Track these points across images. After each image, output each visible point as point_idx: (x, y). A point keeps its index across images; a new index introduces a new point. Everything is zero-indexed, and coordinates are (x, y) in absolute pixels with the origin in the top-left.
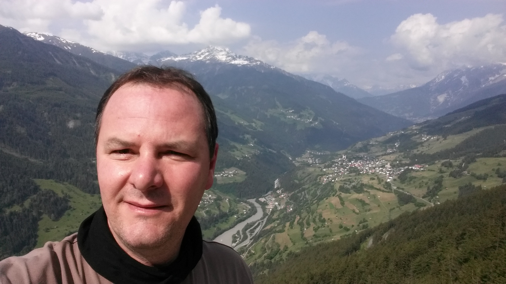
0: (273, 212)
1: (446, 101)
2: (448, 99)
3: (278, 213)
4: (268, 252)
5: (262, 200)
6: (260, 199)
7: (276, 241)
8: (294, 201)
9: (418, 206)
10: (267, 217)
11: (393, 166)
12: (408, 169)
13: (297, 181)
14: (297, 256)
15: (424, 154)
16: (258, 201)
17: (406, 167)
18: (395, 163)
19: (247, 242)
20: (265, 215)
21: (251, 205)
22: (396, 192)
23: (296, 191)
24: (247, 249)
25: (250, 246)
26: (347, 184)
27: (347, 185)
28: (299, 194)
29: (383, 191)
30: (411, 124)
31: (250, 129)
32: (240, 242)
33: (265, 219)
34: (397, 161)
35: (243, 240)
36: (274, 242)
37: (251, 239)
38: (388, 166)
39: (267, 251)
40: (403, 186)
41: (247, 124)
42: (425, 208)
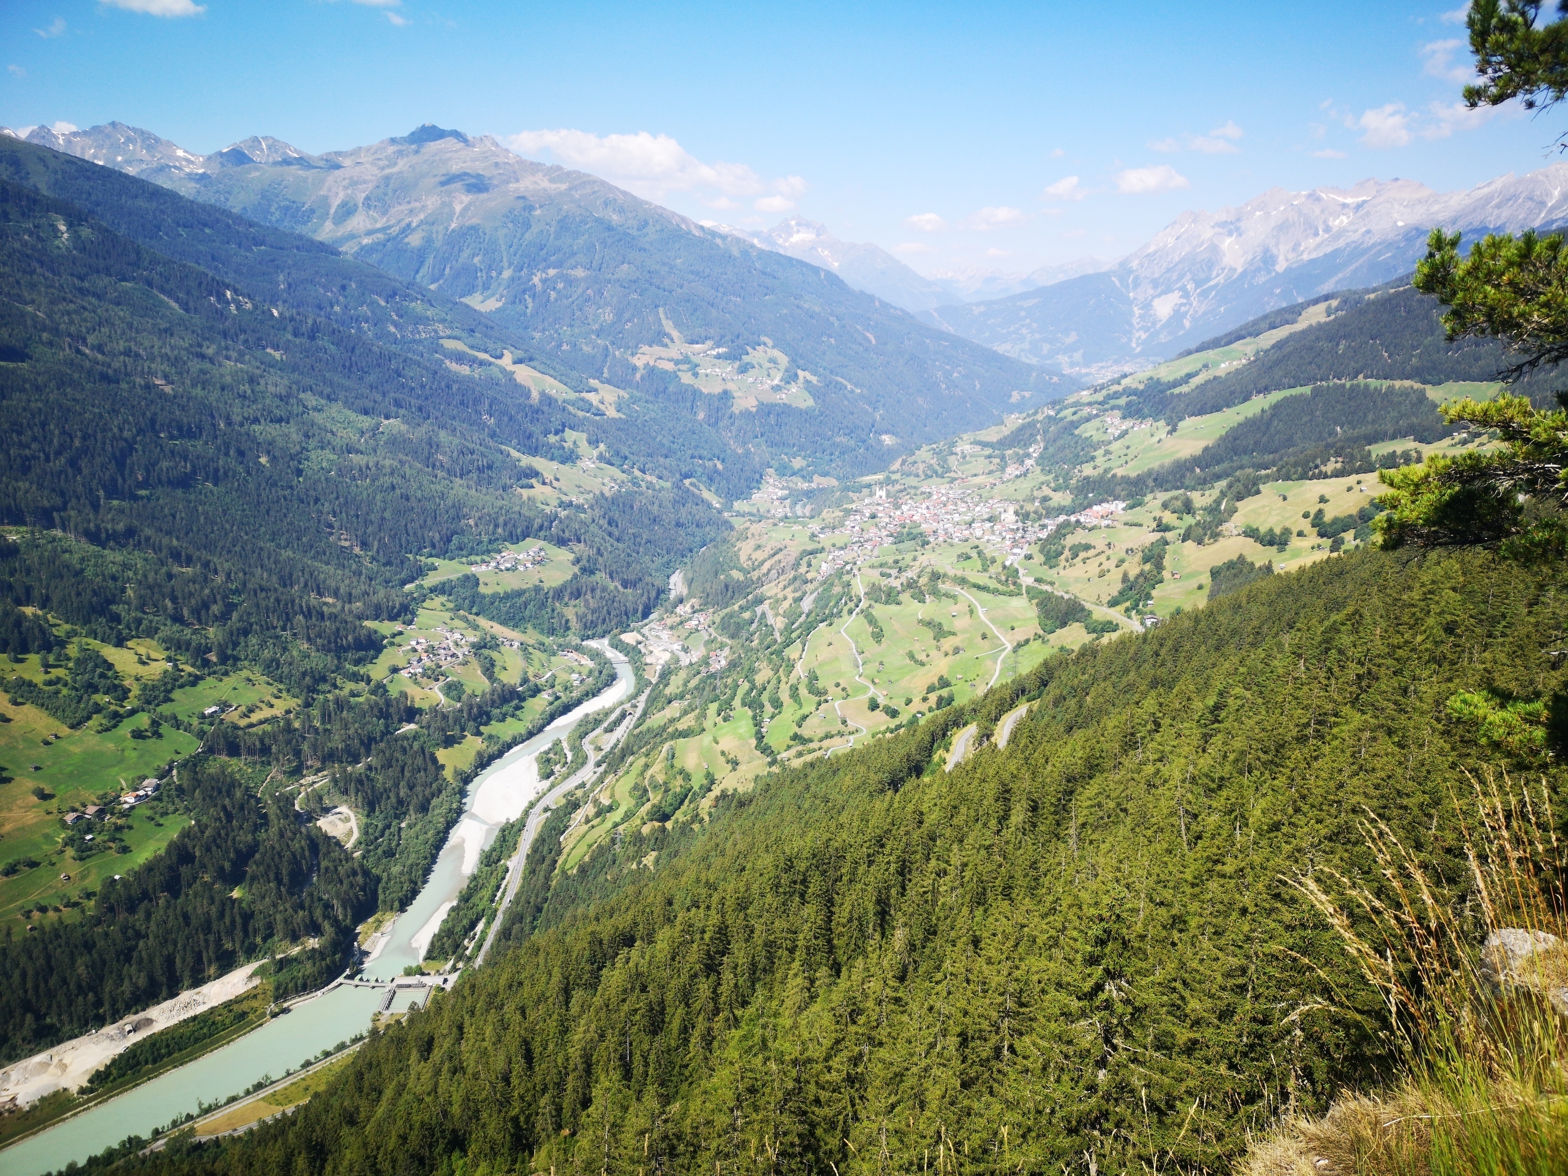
0: (665, 675)
1: (1177, 315)
2: (1183, 309)
3: (683, 675)
4: (655, 798)
5: (629, 638)
6: (624, 637)
7: (678, 764)
8: (732, 637)
9: (1094, 631)
10: (647, 691)
11: (1024, 516)
12: (1067, 524)
13: (736, 575)
14: (743, 803)
15: (1114, 476)
16: (618, 645)
17: (1062, 518)
18: (1030, 507)
19: (587, 774)
20: (641, 684)
21: (596, 655)
22: (1031, 593)
23: (736, 607)
24: (586, 795)
25: (594, 785)
26: (890, 576)
27: (891, 580)
28: (747, 615)
29: (995, 592)
30: (1076, 384)
31: (581, 414)
32: (566, 777)
33: (643, 698)
34: (1033, 499)
35: (573, 771)
36: (672, 766)
37: (598, 764)
38: (1009, 517)
39: (651, 795)
40: (1051, 574)
41: (572, 396)
42: (1114, 636)
